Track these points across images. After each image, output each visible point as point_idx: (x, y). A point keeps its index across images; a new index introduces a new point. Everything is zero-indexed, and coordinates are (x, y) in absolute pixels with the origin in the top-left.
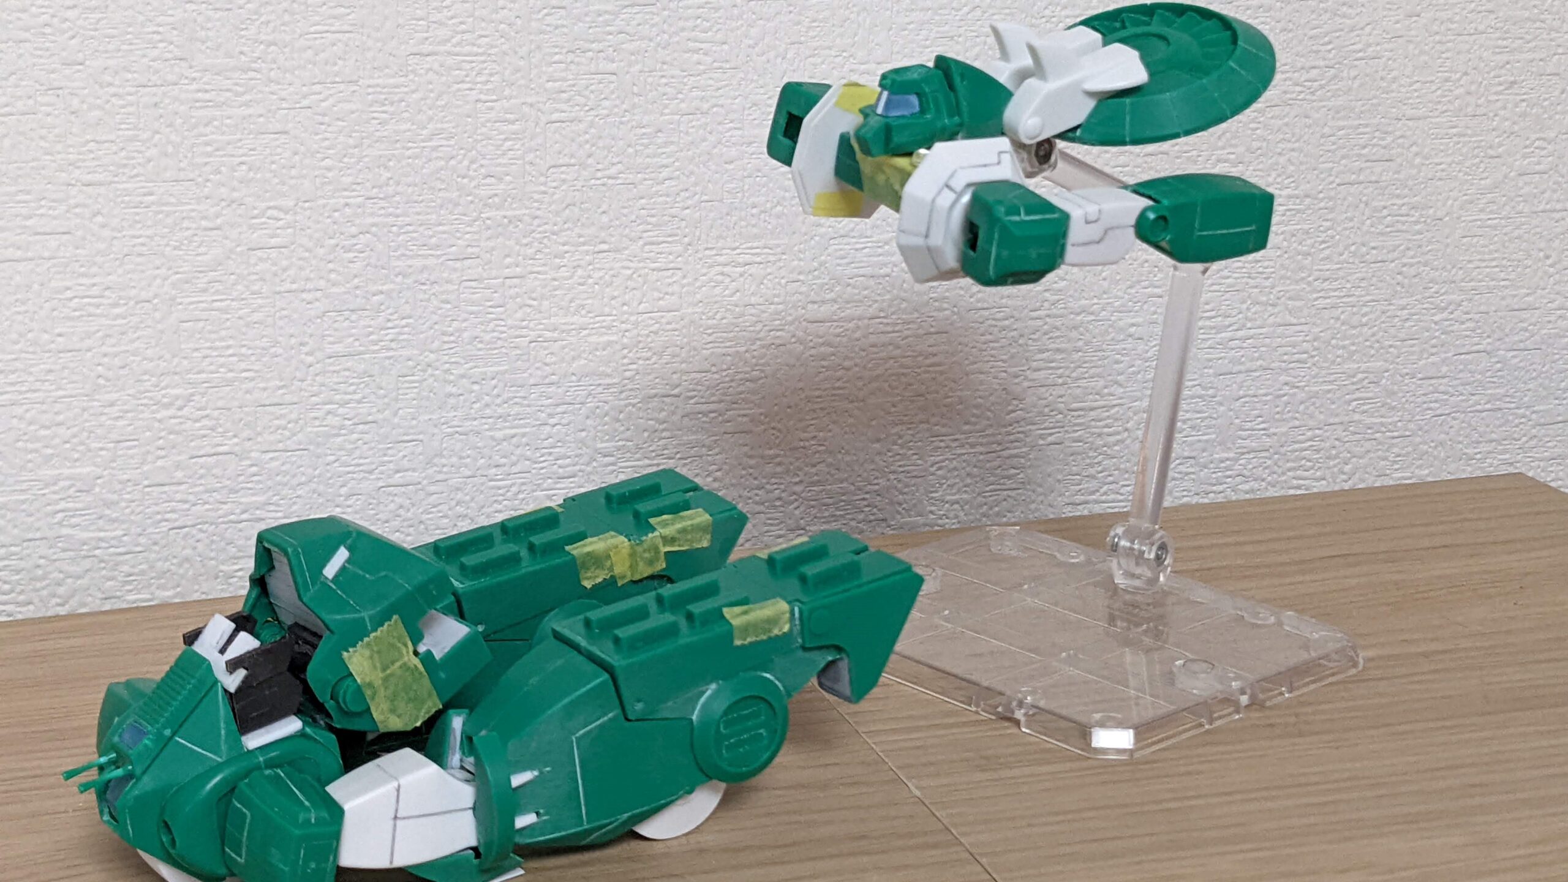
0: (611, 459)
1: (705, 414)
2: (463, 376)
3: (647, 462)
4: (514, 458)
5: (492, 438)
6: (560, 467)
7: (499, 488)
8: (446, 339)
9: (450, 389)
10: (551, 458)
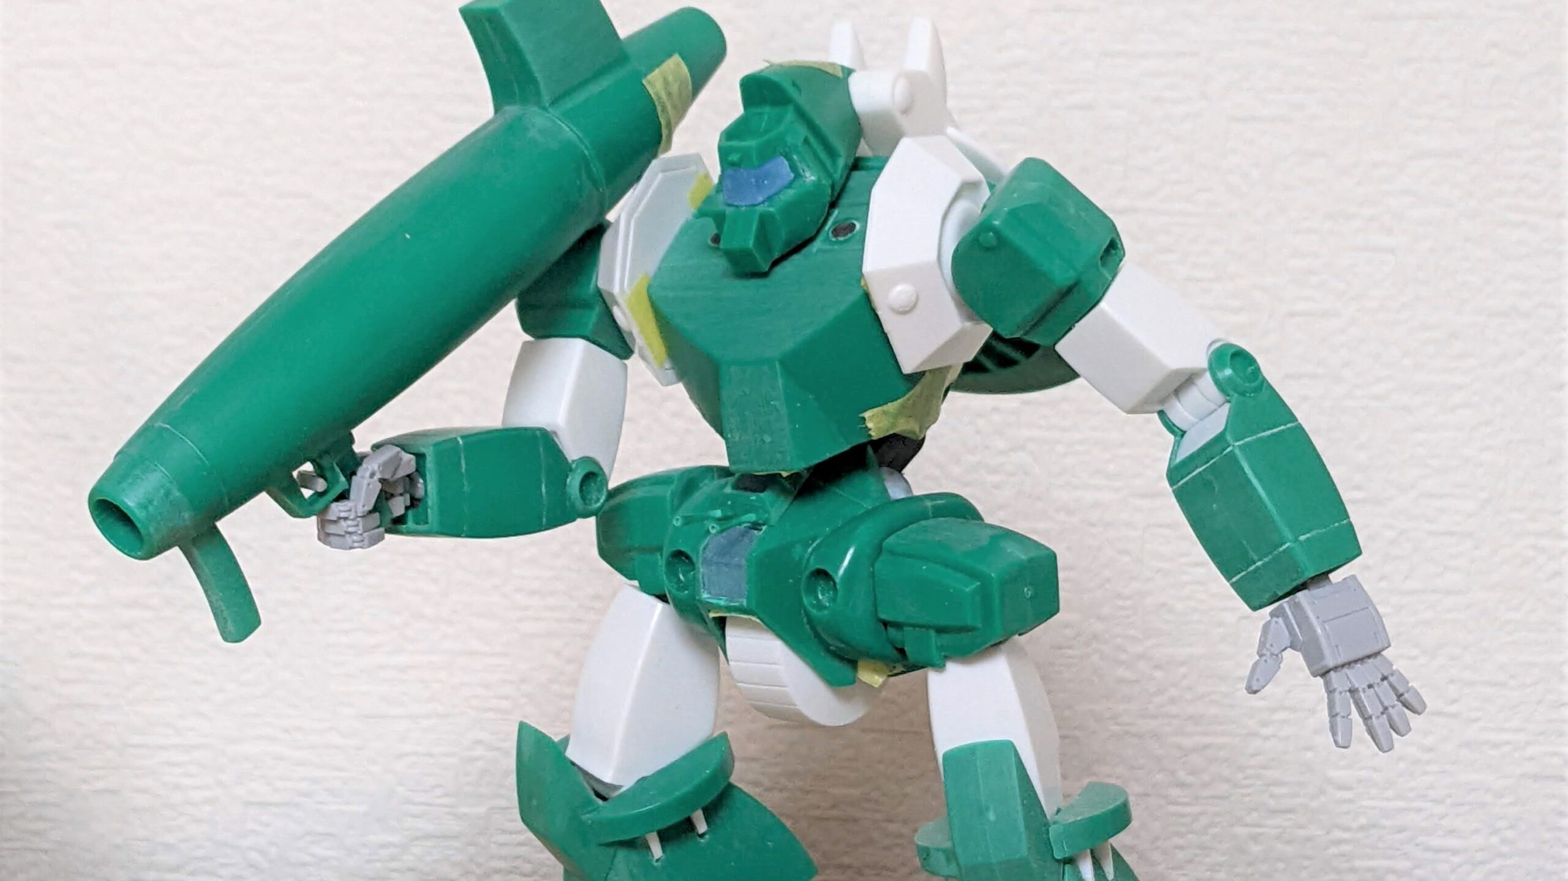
0: (1347, 795)
1: (1496, 746)
2: (1141, 657)
3: (1401, 804)
4: (1206, 777)
5: (1179, 747)
6: (1272, 796)
7: (1183, 816)
8: (1120, 603)
9: (1121, 672)
10: (1259, 783)
